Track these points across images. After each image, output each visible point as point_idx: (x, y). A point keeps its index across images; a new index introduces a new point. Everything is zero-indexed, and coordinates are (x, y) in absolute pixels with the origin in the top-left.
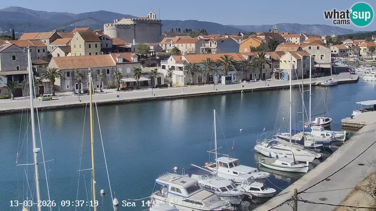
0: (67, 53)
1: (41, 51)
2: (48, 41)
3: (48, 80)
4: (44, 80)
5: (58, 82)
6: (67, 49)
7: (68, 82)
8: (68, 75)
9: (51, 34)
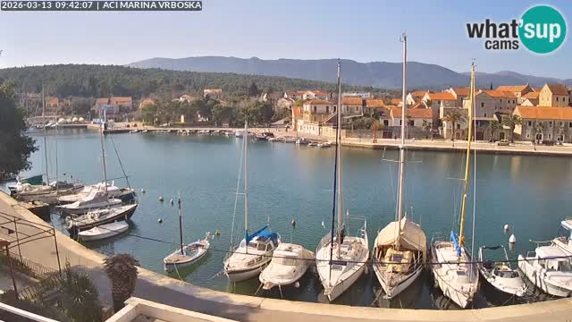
0: (535, 105)
1: (511, 102)
2: (520, 94)
3: (508, 127)
4: (505, 127)
5: (518, 130)
6: (535, 101)
7: (529, 132)
8: (530, 124)
9: (524, 87)
